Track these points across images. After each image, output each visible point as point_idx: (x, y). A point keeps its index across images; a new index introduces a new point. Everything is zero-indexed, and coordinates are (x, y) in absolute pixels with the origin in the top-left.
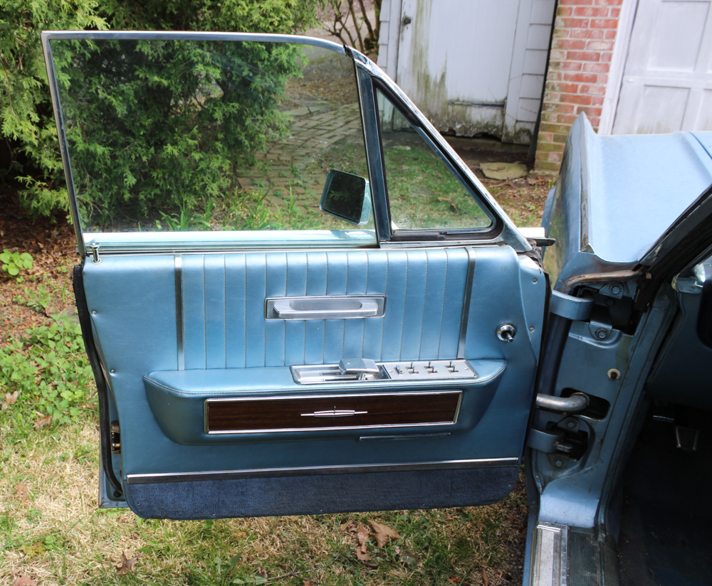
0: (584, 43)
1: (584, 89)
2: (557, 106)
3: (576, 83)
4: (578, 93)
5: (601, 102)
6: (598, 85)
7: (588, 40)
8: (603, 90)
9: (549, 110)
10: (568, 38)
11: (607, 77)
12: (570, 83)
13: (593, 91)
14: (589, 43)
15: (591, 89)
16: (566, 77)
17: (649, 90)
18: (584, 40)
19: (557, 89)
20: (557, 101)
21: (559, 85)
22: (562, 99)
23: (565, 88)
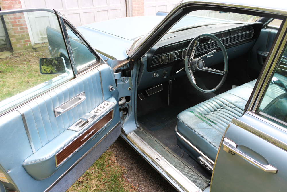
0: (12, 6)
1: (19, 22)
2: (12, 29)
3: (15, 20)
4: (18, 23)
5: (26, 25)
6: (22, 19)
7: (13, 5)
8: (25, 21)
9: (10, 30)
10: (5, 5)
11: (24, 16)
12: (13, 20)
13: (22, 22)
14: (13, 6)
15: (21, 21)
16: (11, 19)
17: (37, 19)
18: (11, 5)
19: (10, 23)
20: (11, 27)
21: (10, 22)
22: (13, 26)
23: (12, 22)
